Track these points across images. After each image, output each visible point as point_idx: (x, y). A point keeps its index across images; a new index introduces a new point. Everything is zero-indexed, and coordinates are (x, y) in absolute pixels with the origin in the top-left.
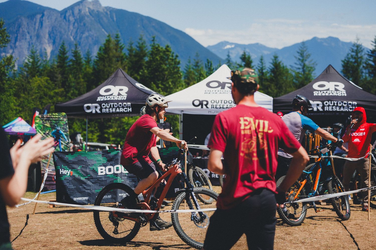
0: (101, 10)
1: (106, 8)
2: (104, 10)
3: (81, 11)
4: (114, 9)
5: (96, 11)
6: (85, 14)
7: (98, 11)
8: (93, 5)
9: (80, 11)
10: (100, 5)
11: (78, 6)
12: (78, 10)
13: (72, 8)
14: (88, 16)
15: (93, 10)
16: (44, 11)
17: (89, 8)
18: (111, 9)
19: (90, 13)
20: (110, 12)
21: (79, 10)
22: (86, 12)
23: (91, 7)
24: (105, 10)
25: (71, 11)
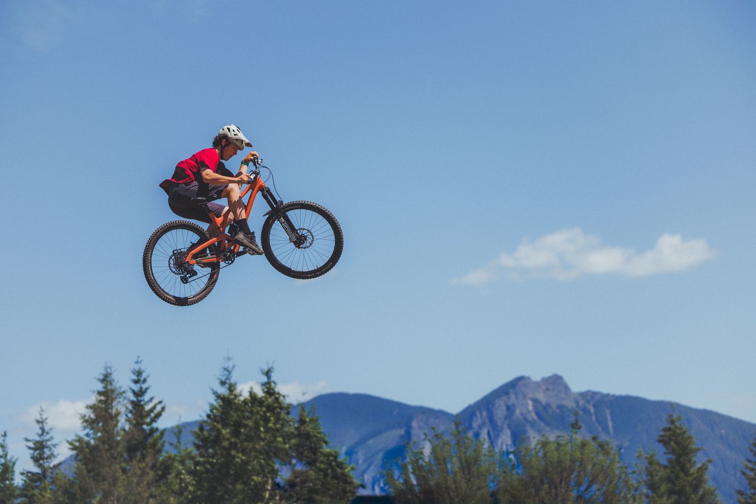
0: (570, 404)
1: (583, 395)
2: (577, 403)
3: (514, 411)
4: (608, 395)
5: (554, 406)
6: (526, 419)
7: (560, 407)
8: (547, 389)
9: (510, 409)
10: (567, 388)
11: (504, 398)
12: (504, 408)
13: (487, 403)
14: (532, 424)
15: (548, 405)
16: (411, 418)
17: (535, 401)
18: (598, 397)
19: (537, 414)
20: (595, 406)
21: (508, 408)
22: (529, 412)
23: (541, 397)
24: (582, 403)
25: (485, 414)
